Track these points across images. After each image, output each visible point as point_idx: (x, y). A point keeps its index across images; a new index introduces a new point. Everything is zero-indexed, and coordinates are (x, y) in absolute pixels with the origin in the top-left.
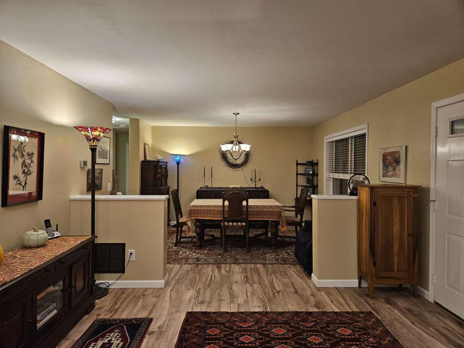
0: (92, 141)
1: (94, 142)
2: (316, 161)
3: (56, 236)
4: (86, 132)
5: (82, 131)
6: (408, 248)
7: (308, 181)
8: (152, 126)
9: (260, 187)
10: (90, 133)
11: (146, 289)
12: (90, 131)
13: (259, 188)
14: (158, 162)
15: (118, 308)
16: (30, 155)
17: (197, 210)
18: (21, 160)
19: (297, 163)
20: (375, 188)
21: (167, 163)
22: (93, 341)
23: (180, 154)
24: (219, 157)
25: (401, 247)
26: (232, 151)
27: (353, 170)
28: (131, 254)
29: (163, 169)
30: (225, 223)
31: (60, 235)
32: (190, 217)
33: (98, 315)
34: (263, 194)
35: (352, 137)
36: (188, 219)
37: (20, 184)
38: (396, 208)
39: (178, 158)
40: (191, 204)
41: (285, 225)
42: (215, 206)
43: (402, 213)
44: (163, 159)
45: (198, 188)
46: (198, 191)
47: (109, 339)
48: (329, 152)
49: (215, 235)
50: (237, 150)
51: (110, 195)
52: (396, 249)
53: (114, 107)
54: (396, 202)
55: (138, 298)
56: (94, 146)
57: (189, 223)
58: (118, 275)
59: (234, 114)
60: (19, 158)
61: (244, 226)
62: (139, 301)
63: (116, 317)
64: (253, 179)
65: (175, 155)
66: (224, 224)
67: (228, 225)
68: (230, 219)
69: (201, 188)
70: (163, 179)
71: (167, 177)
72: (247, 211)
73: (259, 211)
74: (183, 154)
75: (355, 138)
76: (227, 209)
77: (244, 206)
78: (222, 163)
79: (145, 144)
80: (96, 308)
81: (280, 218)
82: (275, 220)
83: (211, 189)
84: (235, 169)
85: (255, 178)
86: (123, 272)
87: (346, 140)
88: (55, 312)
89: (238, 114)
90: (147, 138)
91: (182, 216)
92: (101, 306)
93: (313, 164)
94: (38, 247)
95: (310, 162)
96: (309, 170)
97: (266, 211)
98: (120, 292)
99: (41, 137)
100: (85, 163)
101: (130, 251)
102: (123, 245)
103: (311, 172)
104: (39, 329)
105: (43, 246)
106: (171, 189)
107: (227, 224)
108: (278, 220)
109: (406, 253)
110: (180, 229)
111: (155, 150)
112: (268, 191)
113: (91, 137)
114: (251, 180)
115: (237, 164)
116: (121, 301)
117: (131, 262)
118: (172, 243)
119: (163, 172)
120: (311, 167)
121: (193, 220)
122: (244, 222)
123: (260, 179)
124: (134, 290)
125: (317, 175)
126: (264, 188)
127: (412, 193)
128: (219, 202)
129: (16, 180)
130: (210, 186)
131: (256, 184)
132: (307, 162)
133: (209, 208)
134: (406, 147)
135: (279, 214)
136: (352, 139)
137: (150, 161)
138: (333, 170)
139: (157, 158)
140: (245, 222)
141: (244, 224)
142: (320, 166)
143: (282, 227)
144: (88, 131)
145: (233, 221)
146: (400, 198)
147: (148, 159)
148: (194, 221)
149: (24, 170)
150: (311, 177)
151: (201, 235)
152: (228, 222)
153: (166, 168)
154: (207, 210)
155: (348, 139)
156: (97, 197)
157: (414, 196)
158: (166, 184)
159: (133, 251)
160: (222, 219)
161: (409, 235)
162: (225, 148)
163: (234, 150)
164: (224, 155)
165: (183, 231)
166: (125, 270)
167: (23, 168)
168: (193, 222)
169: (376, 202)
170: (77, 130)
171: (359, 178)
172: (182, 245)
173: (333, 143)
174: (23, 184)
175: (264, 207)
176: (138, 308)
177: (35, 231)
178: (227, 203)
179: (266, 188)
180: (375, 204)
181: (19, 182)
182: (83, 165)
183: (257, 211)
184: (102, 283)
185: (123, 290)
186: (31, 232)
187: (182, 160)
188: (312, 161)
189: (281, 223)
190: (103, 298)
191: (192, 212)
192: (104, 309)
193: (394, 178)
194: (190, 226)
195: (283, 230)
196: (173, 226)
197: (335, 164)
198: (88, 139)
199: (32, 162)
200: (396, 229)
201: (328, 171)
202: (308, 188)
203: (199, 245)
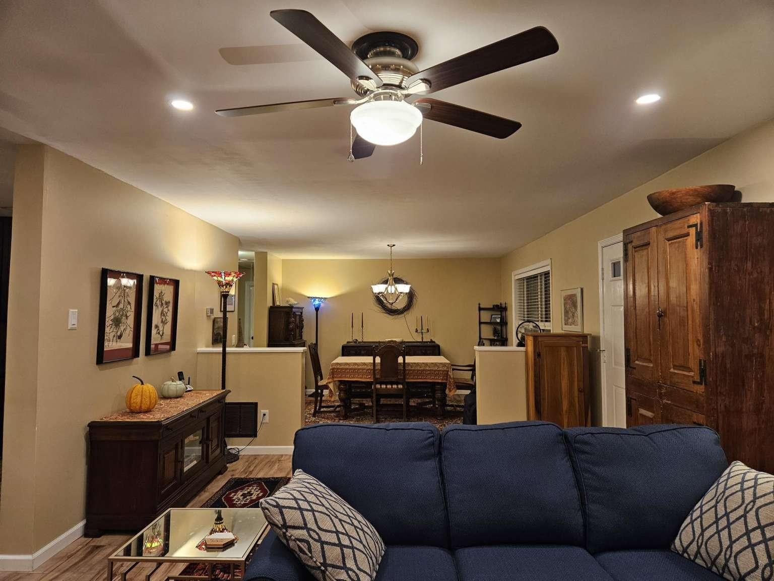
0: (225, 287)
1: (226, 287)
2: (504, 305)
3: (189, 389)
4: (219, 278)
5: (215, 276)
6: (580, 406)
7: (495, 332)
8: (283, 260)
9: (429, 342)
10: (223, 278)
11: (282, 456)
12: (223, 277)
13: (427, 342)
14: (291, 307)
15: (253, 470)
16: (167, 303)
17: (342, 369)
18: (160, 309)
19: (479, 307)
20: (539, 337)
21: (302, 308)
22: (233, 492)
23: (320, 297)
24: (373, 301)
25: (571, 404)
26: (385, 293)
27: (544, 316)
28: (264, 415)
29: (298, 317)
30: (377, 385)
31: (192, 388)
32: (333, 377)
33: (233, 475)
34: (433, 349)
35: (541, 274)
36: (330, 381)
37: (159, 333)
38: (564, 360)
39: (317, 302)
40: (334, 362)
41: (454, 388)
42: (364, 364)
43: (571, 365)
44: (297, 304)
45: (345, 343)
46: (344, 347)
47: (249, 490)
48: (518, 293)
49: (365, 404)
50: (393, 292)
51: (236, 347)
52: (565, 406)
53: (239, 240)
54: (563, 353)
55: (274, 463)
56: (226, 292)
57: (331, 386)
58: (249, 439)
59: (388, 245)
60: (159, 307)
61: (400, 389)
62: (274, 465)
63: (251, 476)
64: (419, 331)
65: (314, 298)
66: (375, 387)
67: (381, 387)
68: (383, 380)
69: (348, 342)
70: (298, 331)
71: (302, 327)
72: (404, 370)
73: (420, 370)
74: (323, 297)
75: (545, 274)
76: (378, 367)
77: (400, 363)
78: (377, 308)
79: (274, 284)
80: (228, 470)
81: (447, 380)
82: (440, 381)
83: (362, 344)
84: (394, 317)
85: (422, 329)
86: (255, 435)
87: (535, 277)
88: (195, 462)
89: (394, 245)
90: (277, 276)
91: (322, 379)
92: (232, 469)
93: (501, 309)
94: (177, 398)
95: (497, 306)
96: (495, 318)
97: (429, 370)
98: (252, 458)
99: (176, 283)
100: (212, 311)
101: (263, 411)
102: (255, 405)
103: (498, 320)
104: (186, 471)
105: (181, 397)
106: (308, 343)
107: (379, 387)
108: (445, 381)
109: (577, 413)
110: (319, 398)
111: (286, 291)
112: (439, 346)
113: (224, 282)
114: (417, 331)
115: (396, 310)
116: (255, 465)
117: (264, 426)
118: (310, 414)
119: (298, 320)
120: (500, 313)
121: (336, 382)
122: (400, 384)
123: (428, 331)
124: (267, 456)
125: (506, 324)
126: (434, 342)
127: (581, 342)
128: (369, 359)
129: (156, 330)
130: (360, 340)
131: (422, 337)
132: (494, 306)
133: (356, 367)
134: (582, 289)
135: (446, 374)
136: (541, 276)
137: (279, 307)
138: (524, 317)
139: (289, 303)
140: (402, 384)
141: (400, 386)
142: (508, 313)
143: (450, 391)
144: (221, 277)
145: (386, 384)
146: (568, 348)
147: (278, 303)
148: (338, 383)
149: (163, 319)
150: (499, 328)
151: (345, 401)
152: (381, 383)
153: (301, 316)
154: (354, 369)
155: (537, 277)
156: (228, 349)
157: (583, 345)
158: (301, 338)
159: (266, 411)
160: (372, 380)
161: (580, 391)
162: (379, 288)
163: (390, 292)
164: (379, 300)
165: (324, 401)
166: (258, 433)
167: (162, 317)
168: (335, 384)
169: (541, 354)
170: (209, 275)
171: (528, 326)
172: (323, 415)
173: (524, 280)
174: (161, 333)
175: (426, 364)
176: (274, 470)
177: (173, 382)
178: (378, 360)
179: (437, 342)
180: (539, 355)
181: (158, 331)
182: (209, 313)
183: (418, 370)
184: (231, 449)
185: (256, 457)
186: (170, 383)
187: (322, 305)
188: (501, 304)
189: (448, 386)
190: (234, 463)
191: (334, 372)
192: (238, 471)
193: (573, 326)
194: (332, 389)
195: (452, 394)
196: (311, 396)
197: (527, 308)
198: (220, 284)
199: (168, 310)
200: (565, 384)
201: (518, 318)
202: (494, 342)
203: (344, 414)
